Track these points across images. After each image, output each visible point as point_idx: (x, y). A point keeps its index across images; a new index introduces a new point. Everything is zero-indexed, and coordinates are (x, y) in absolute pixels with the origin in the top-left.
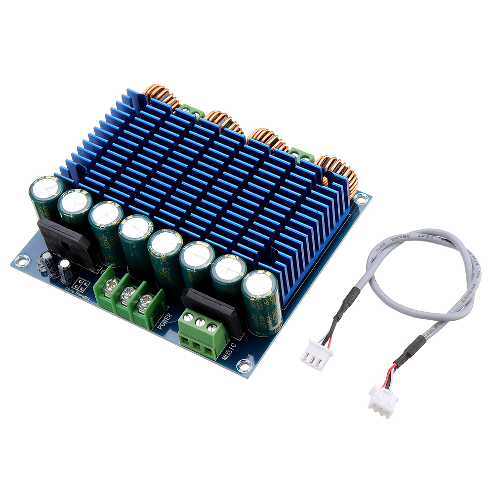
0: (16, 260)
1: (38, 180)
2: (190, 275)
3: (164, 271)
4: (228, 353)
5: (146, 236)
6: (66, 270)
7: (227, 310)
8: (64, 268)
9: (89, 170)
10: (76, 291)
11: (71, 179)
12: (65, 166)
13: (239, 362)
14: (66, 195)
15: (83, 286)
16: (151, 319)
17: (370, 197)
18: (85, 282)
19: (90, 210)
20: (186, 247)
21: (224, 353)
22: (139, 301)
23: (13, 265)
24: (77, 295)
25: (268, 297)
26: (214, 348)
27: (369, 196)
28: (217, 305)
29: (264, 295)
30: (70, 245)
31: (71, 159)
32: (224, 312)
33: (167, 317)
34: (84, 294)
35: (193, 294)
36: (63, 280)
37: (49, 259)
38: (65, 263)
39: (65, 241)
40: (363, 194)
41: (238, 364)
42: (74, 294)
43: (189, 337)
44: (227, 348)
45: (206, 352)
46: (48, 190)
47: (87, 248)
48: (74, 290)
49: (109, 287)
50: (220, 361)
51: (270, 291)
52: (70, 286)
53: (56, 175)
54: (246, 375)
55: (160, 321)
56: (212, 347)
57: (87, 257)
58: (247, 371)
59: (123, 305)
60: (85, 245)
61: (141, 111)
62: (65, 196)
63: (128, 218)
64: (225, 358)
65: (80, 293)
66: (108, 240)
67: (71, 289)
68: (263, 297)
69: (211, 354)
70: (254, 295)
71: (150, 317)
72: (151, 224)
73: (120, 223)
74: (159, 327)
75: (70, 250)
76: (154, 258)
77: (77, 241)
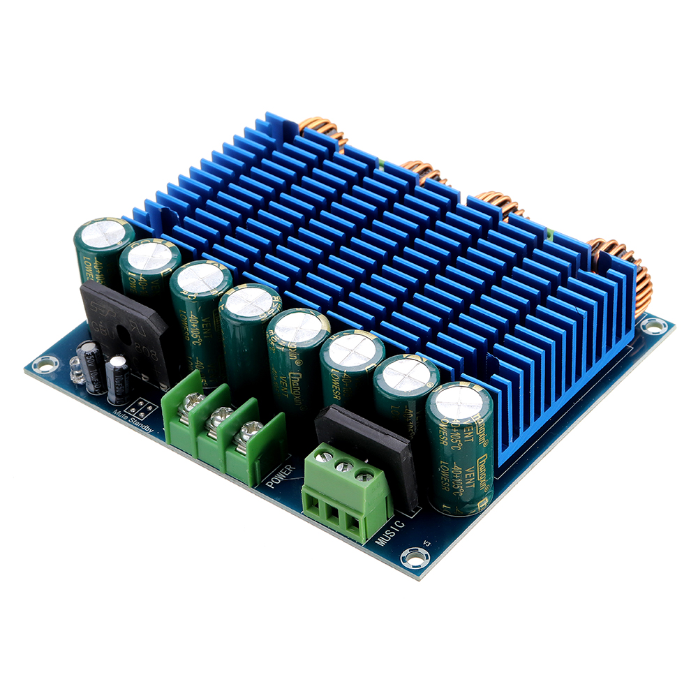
0: (34, 363)
1: (93, 222)
2: (336, 383)
3: (291, 380)
4: (389, 535)
5: (265, 316)
6: (119, 372)
7: (397, 444)
8: (115, 368)
9: (182, 218)
10: (130, 417)
11: (150, 226)
12: (142, 208)
13: (407, 551)
14: (137, 245)
15: (145, 411)
16: (257, 463)
17: (671, 326)
18: (149, 405)
19: (174, 271)
20: (335, 337)
21: (380, 534)
22: (239, 431)
23: (29, 368)
24: (132, 423)
25: (473, 425)
26: (363, 516)
27: (669, 323)
28: (379, 433)
29: (466, 420)
30: (130, 330)
31: (154, 200)
32: (389, 446)
33: (285, 469)
34: (144, 423)
35: (338, 415)
36: (112, 397)
37: (92, 353)
38: (118, 362)
39: (124, 323)
40: (658, 320)
41: (404, 554)
42: (127, 420)
43: (321, 494)
44: (387, 527)
45: (349, 527)
46: (106, 237)
47: (160, 333)
48: (127, 415)
49: (189, 405)
50: (371, 546)
51: (478, 415)
52: (121, 409)
53: (124, 218)
54: (417, 572)
55: (273, 475)
56: (360, 513)
57: (157, 354)
58: (420, 566)
59: (209, 437)
60: (158, 329)
61: (285, 144)
62: (134, 246)
63: (239, 287)
64: (381, 542)
65: (138, 420)
66: (199, 325)
67: (123, 413)
68: (465, 423)
69: (358, 532)
70: (446, 418)
71: (256, 460)
72: (278, 298)
73: (223, 294)
74: (270, 484)
75: (129, 343)
76: (277, 349)
77: (145, 318)
